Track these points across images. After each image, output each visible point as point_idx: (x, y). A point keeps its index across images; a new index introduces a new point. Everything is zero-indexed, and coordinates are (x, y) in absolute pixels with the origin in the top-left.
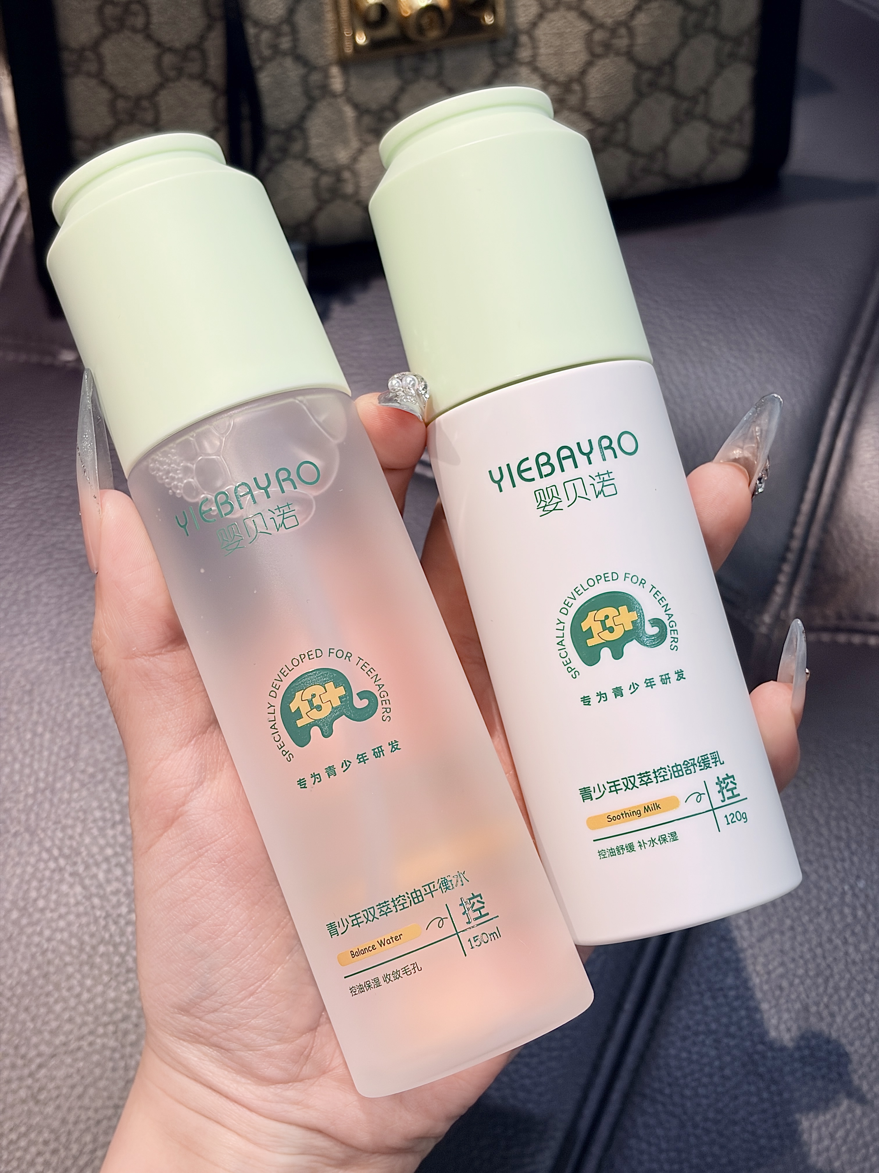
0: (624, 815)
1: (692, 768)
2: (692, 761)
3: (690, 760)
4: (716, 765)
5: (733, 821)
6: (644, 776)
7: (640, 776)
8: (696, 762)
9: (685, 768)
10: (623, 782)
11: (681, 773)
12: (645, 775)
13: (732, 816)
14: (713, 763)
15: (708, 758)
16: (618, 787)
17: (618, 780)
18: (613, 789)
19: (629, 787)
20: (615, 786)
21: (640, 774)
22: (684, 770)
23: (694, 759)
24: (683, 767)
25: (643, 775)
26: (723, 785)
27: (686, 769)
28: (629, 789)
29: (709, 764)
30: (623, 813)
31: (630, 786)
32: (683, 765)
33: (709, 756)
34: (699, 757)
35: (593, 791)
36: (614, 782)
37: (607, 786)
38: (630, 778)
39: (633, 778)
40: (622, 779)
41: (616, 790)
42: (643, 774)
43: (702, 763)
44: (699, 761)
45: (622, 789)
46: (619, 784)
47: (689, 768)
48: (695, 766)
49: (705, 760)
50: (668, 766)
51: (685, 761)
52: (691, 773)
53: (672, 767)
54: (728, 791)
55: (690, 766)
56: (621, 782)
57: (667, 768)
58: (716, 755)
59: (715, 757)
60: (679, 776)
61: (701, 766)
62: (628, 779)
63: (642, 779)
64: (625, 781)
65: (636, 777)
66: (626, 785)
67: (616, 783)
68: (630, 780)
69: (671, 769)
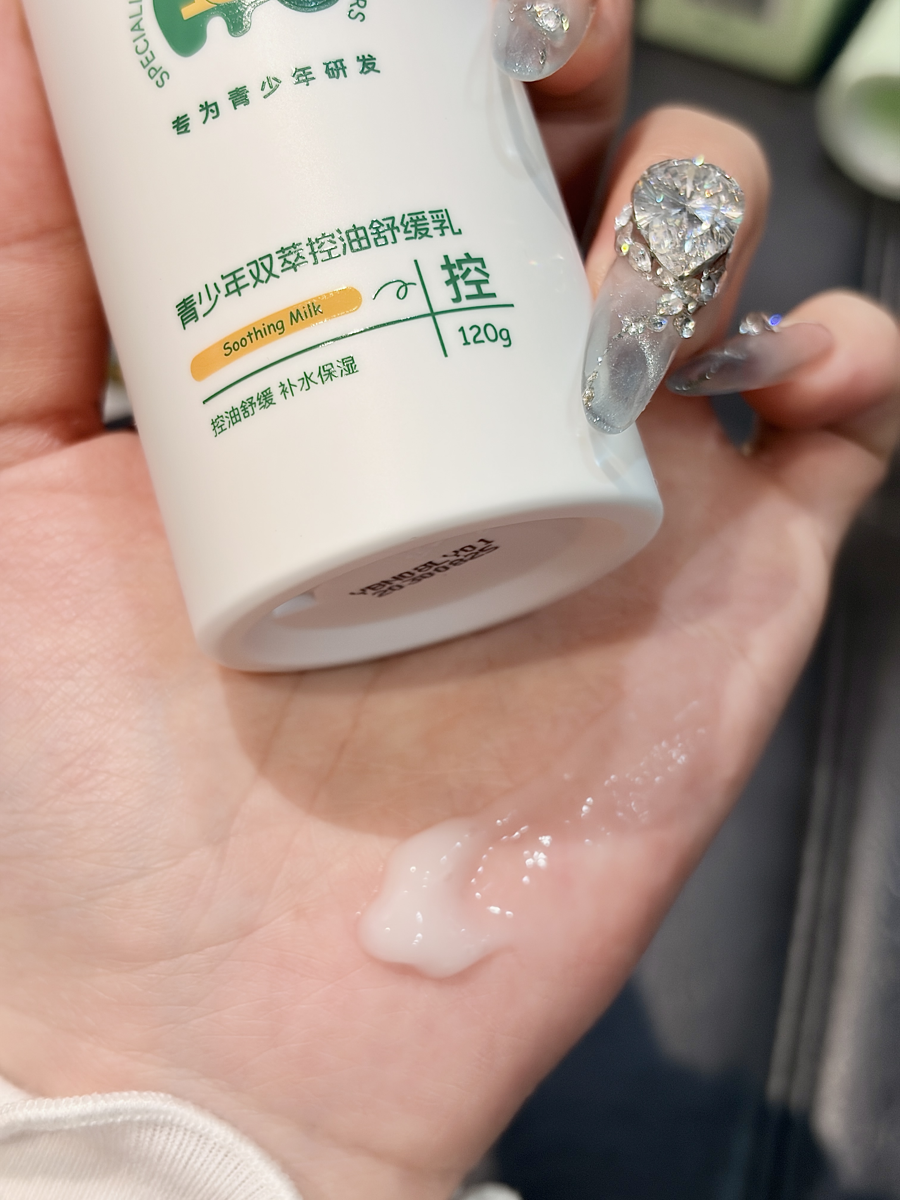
0: (253, 336)
1: (388, 234)
2: (390, 222)
3: (384, 220)
4: (443, 234)
5: (478, 339)
6: (290, 253)
7: (281, 254)
8: (397, 223)
9: (372, 234)
10: (251, 271)
11: (364, 243)
12: (292, 250)
13: (475, 330)
14: (435, 229)
15: (424, 218)
16: (241, 283)
17: (242, 269)
18: (232, 287)
19: (261, 278)
20: (235, 280)
21: (283, 250)
22: (371, 238)
23: (393, 218)
24: (369, 232)
25: (287, 252)
26: (457, 272)
27: (376, 236)
28: (262, 282)
29: (427, 229)
30: (252, 331)
31: (264, 275)
32: (370, 228)
33: (428, 216)
34: (404, 215)
35: (198, 302)
36: (233, 274)
37: (222, 285)
38: (263, 261)
39: (268, 259)
40: (248, 265)
41: (238, 290)
42: (287, 249)
43: (412, 226)
44: (405, 223)
45: (248, 284)
46: (243, 276)
47: (382, 235)
48: (395, 231)
49: (418, 223)
50: (339, 231)
51: (373, 222)
52: (387, 243)
53: (347, 232)
54: (467, 283)
55: (383, 232)
56: (246, 272)
57: (337, 235)
58: (442, 216)
59: (440, 218)
60: (362, 248)
61: (410, 232)
62: (259, 263)
63: (285, 260)
64: (253, 267)
65: (275, 257)
66: (256, 275)
67: (238, 275)
68: (262, 264)
69: (344, 236)
